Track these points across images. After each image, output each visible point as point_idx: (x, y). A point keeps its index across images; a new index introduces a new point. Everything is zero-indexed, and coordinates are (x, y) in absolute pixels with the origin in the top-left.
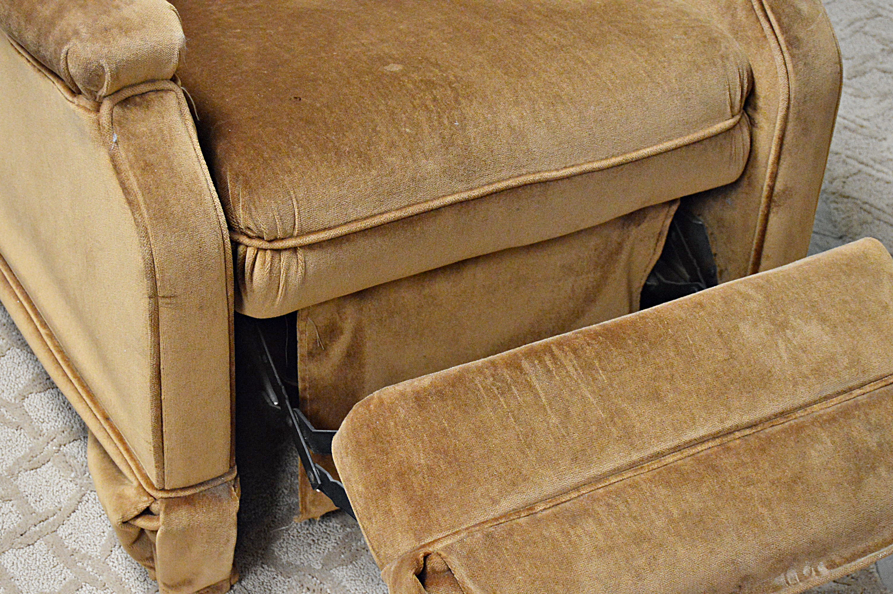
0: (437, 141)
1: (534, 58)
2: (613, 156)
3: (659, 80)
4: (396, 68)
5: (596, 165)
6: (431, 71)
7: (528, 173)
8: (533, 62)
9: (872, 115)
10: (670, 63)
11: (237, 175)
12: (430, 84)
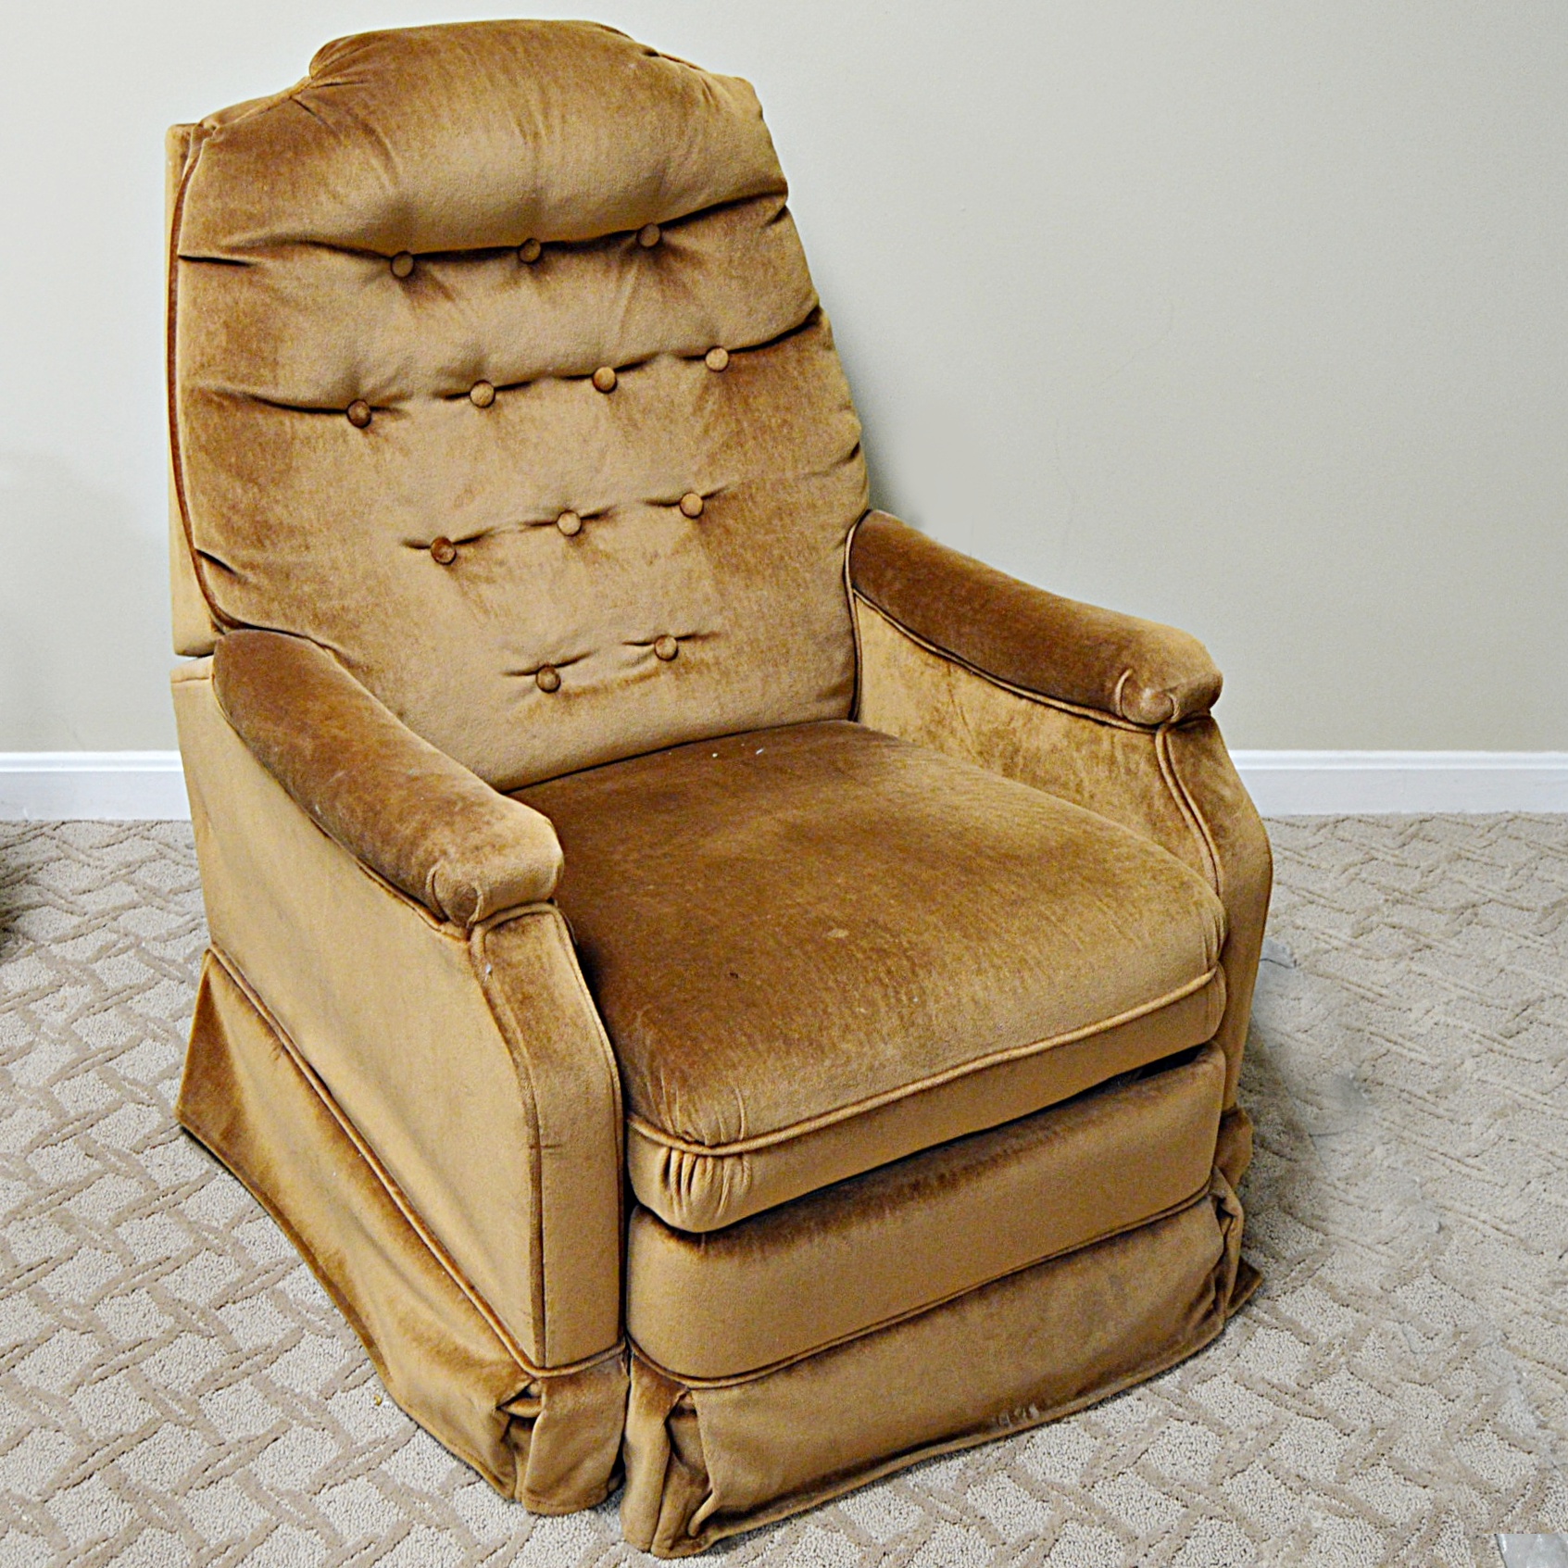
0: (895, 1021)
1: (994, 916)
2: (1085, 1026)
3: (1131, 935)
4: (842, 934)
5: (1068, 1037)
6: (881, 937)
7: (995, 1053)
8: (991, 920)
9: (1389, 980)
10: (1141, 913)
11: (673, 1072)
12: (883, 954)
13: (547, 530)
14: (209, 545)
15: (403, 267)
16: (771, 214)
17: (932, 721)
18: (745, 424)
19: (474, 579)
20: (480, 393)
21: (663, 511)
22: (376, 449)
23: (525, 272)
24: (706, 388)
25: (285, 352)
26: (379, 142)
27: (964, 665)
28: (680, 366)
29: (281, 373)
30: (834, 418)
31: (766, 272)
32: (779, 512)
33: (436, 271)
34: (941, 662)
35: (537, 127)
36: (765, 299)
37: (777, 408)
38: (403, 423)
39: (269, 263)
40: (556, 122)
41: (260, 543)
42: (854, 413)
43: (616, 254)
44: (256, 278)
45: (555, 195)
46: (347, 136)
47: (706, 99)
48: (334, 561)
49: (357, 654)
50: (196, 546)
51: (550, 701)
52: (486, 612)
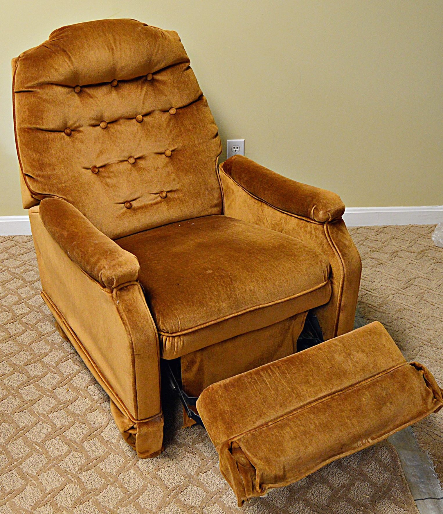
0: (226, 296)
1: (257, 266)
2: (286, 298)
3: (299, 270)
4: (211, 272)
5: (280, 301)
6: (222, 272)
7: (258, 305)
8: (256, 267)
10: (303, 264)
11: (159, 312)
12: (222, 277)
13: (125, 162)
14: (27, 171)
15: (78, 90)
16: (185, 68)
17: (257, 220)
18: (182, 129)
19: (104, 177)
20: (102, 125)
21: (160, 156)
22: (73, 141)
23: (113, 89)
24: (170, 120)
25: (45, 115)
26: (67, 54)
27: (266, 203)
28: (161, 114)
29: (44, 121)
30: (209, 126)
31: (185, 85)
32: (194, 153)
33: (87, 90)
34: (259, 202)
35: (112, 46)
36: (185, 92)
37: (191, 124)
38: (81, 134)
39: (38, 90)
40: (118, 45)
41: (41, 169)
42: (215, 124)
43: (140, 82)
44: (35, 95)
45: (119, 66)
46: (58, 53)
47: (162, 36)
48: (62, 173)
49: (70, 199)
50: (24, 173)
51: (129, 211)
52: (108, 186)
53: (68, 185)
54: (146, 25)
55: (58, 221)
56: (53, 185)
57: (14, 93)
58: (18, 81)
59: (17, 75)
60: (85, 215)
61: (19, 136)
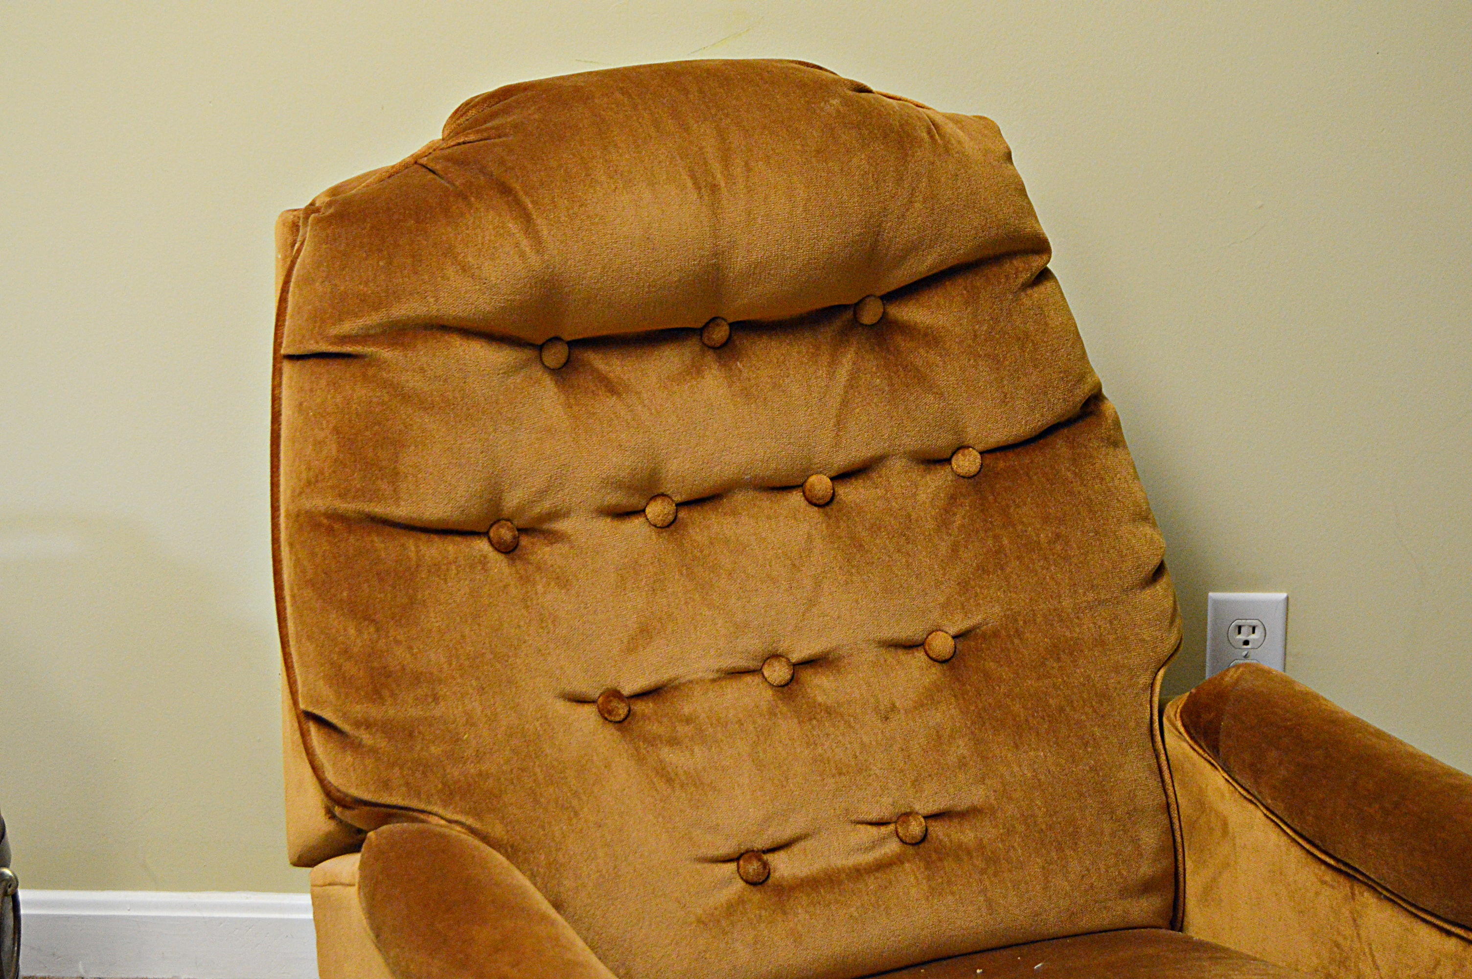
13: (748, 679)
14: (317, 703)
15: (555, 356)
16: (1025, 276)
18: (1005, 541)
19: (652, 741)
20: (656, 510)
21: (902, 655)
22: (525, 580)
23: (710, 357)
24: (953, 498)
25: (408, 459)
26: (518, 202)
27: (1373, 887)
28: (916, 474)
29: (403, 486)
30: (1125, 529)
31: (1023, 348)
32: (1055, 650)
33: (598, 361)
34: (1342, 879)
35: (714, 178)
36: (1024, 381)
37: (1046, 520)
38: (561, 548)
39: (386, 354)
40: (738, 170)
41: (376, 695)
42: (1154, 525)
43: (827, 333)
44: (371, 371)
45: (740, 261)
46: (479, 197)
47: (932, 137)
48: (468, 714)
49: (498, 830)
50: (302, 706)
51: (756, 896)
52: (669, 781)
53: (494, 769)
54: (862, 89)
55: (440, 926)
56: (425, 767)
57: (279, 359)
58: (299, 309)
59: (297, 284)
60: (558, 906)
61: (291, 545)
